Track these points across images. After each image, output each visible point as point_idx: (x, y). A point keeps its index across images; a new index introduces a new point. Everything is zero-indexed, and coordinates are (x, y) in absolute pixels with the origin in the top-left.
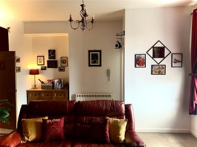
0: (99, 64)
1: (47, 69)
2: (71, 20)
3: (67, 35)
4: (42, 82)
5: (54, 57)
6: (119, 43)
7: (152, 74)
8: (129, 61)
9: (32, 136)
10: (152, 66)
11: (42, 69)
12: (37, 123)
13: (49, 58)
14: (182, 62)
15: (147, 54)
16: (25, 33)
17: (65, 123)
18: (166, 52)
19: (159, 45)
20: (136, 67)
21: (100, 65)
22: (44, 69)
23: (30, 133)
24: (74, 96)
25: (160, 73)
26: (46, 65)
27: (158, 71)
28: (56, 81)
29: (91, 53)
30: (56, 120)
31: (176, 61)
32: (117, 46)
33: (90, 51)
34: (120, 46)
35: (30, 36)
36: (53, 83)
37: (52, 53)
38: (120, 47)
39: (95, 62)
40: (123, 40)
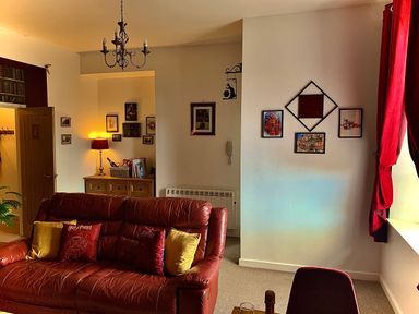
0: (210, 131)
1: (123, 139)
2: (105, 51)
3: (152, 74)
4: (113, 164)
5: (135, 117)
6: (232, 89)
7: (296, 151)
8: (250, 124)
9: (43, 250)
10: (297, 135)
11: (114, 140)
12: (54, 229)
13: (126, 119)
14: (361, 126)
15: (285, 111)
16: (82, 73)
17: (102, 234)
18: (327, 106)
19: (312, 91)
20: (262, 137)
21: (213, 133)
22: (117, 139)
23: (40, 244)
24: (163, 191)
25: (312, 150)
26: (121, 132)
27: (308, 145)
28: (136, 162)
29: (196, 108)
30: (84, 227)
31: (350, 125)
32: (226, 94)
33: (193, 105)
34: (231, 94)
35: (94, 78)
36: (130, 166)
37: (132, 109)
38: (233, 95)
39: (202, 127)
40: (238, 81)
